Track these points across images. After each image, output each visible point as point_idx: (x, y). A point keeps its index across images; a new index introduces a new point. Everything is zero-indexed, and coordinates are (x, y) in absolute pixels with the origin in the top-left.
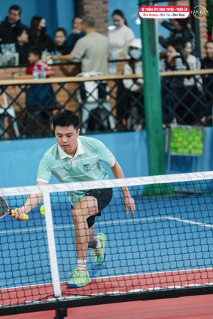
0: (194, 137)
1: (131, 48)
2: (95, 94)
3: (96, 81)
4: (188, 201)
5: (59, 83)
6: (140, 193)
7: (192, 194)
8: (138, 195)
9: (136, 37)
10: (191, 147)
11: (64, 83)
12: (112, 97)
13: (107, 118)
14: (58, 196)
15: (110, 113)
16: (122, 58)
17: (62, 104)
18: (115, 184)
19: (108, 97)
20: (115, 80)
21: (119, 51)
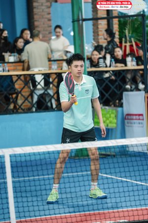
0: (110, 115)
1: (67, 52)
2: (42, 83)
3: (43, 74)
4: (106, 161)
5: (17, 75)
6: (73, 154)
7: (109, 155)
8: (71, 156)
9: (71, 44)
10: (108, 121)
11: (21, 75)
12: (54, 85)
13: (50, 101)
14: (15, 157)
15: (53, 97)
16: (61, 58)
17: (19, 90)
18: (55, 148)
19: (51, 86)
20: (56, 73)
21: (59, 54)
